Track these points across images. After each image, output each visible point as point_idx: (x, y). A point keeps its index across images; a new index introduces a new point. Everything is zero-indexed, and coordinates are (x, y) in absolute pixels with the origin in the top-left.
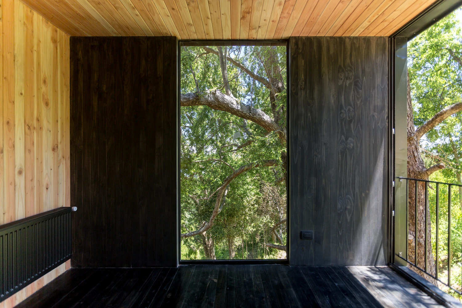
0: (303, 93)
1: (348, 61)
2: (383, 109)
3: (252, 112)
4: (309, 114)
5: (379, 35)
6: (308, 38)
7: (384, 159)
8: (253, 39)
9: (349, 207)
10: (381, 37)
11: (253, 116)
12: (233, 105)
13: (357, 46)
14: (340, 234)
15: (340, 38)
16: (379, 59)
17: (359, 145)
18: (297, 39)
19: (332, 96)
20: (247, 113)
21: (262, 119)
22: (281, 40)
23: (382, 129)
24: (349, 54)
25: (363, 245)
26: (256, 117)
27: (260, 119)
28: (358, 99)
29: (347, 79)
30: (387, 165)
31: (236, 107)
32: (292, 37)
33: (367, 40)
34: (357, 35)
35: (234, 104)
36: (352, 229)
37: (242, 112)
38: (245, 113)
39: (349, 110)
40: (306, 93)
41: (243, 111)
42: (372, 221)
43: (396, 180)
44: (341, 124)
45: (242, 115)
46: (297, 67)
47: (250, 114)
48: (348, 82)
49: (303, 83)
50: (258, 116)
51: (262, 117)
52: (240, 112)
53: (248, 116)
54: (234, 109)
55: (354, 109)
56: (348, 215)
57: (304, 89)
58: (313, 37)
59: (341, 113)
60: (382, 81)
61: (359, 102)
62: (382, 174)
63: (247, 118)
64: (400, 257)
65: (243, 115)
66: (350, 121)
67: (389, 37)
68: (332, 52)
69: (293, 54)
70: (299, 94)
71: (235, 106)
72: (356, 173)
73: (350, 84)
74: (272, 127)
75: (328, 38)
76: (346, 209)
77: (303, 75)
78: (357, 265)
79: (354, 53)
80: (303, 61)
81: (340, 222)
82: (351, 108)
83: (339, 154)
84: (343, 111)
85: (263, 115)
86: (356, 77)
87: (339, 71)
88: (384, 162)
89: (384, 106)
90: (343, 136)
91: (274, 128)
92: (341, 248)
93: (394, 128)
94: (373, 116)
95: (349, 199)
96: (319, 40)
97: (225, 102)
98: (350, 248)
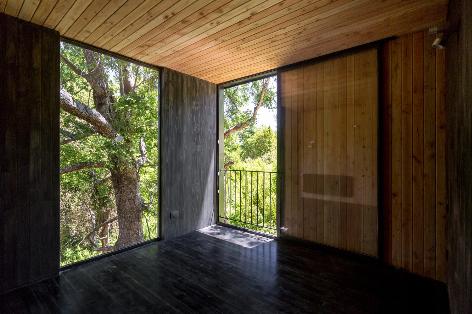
0: (172, 111)
1: (198, 94)
2: (214, 128)
3: (88, 111)
4: (176, 127)
5: (212, 82)
6: (175, 72)
7: (214, 159)
8: (135, 59)
9: (198, 191)
10: (213, 83)
11: (89, 115)
12: (69, 102)
13: (202, 85)
14: (193, 209)
15: (194, 77)
16: (212, 96)
17: (203, 150)
18: (169, 70)
19: (189, 115)
20: (83, 112)
21: (98, 119)
22: (156, 66)
23: (214, 140)
24: (198, 89)
25: (205, 214)
26: (92, 117)
27: (96, 119)
28: (203, 120)
29: (197, 106)
30: (216, 162)
31: (73, 104)
32: (165, 68)
33: (207, 83)
34: (202, 79)
35: (70, 100)
36: (199, 205)
37: (79, 111)
38: (81, 112)
39: (198, 126)
40: (174, 111)
41: (79, 109)
42: (209, 198)
43: (220, 171)
44: (194, 135)
45: (77, 113)
46: (168, 91)
47: (86, 114)
48: (197, 108)
49: (172, 103)
50: (94, 116)
51: (99, 117)
52: (76, 110)
53: (84, 116)
54: (70, 106)
55: (201, 126)
56: (197, 196)
57: (172, 108)
58: (179, 72)
59: (194, 128)
60: (214, 111)
61: (203, 122)
62: (213, 169)
63: (82, 117)
64: (222, 217)
65: (79, 113)
66: (198, 134)
67: (217, 85)
68: (189, 85)
69: (165, 81)
70: (170, 111)
71: (71, 103)
72: (202, 168)
73: (198, 109)
74: (108, 129)
75: (187, 76)
76: (196, 192)
77: (172, 98)
78: (202, 228)
79: (200, 89)
80: (172, 87)
81: (193, 202)
82: (199, 125)
83: (192, 156)
84: (195, 127)
85: (99, 116)
86: (202, 105)
87: (193, 99)
88: (214, 160)
89: (214, 126)
90: (195, 144)
91: (110, 130)
92: (194, 219)
93: (219, 140)
94: (210, 131)
95: (198, 186)
96: (182, 75)
97: (61, 97)
98: (198, 218)
